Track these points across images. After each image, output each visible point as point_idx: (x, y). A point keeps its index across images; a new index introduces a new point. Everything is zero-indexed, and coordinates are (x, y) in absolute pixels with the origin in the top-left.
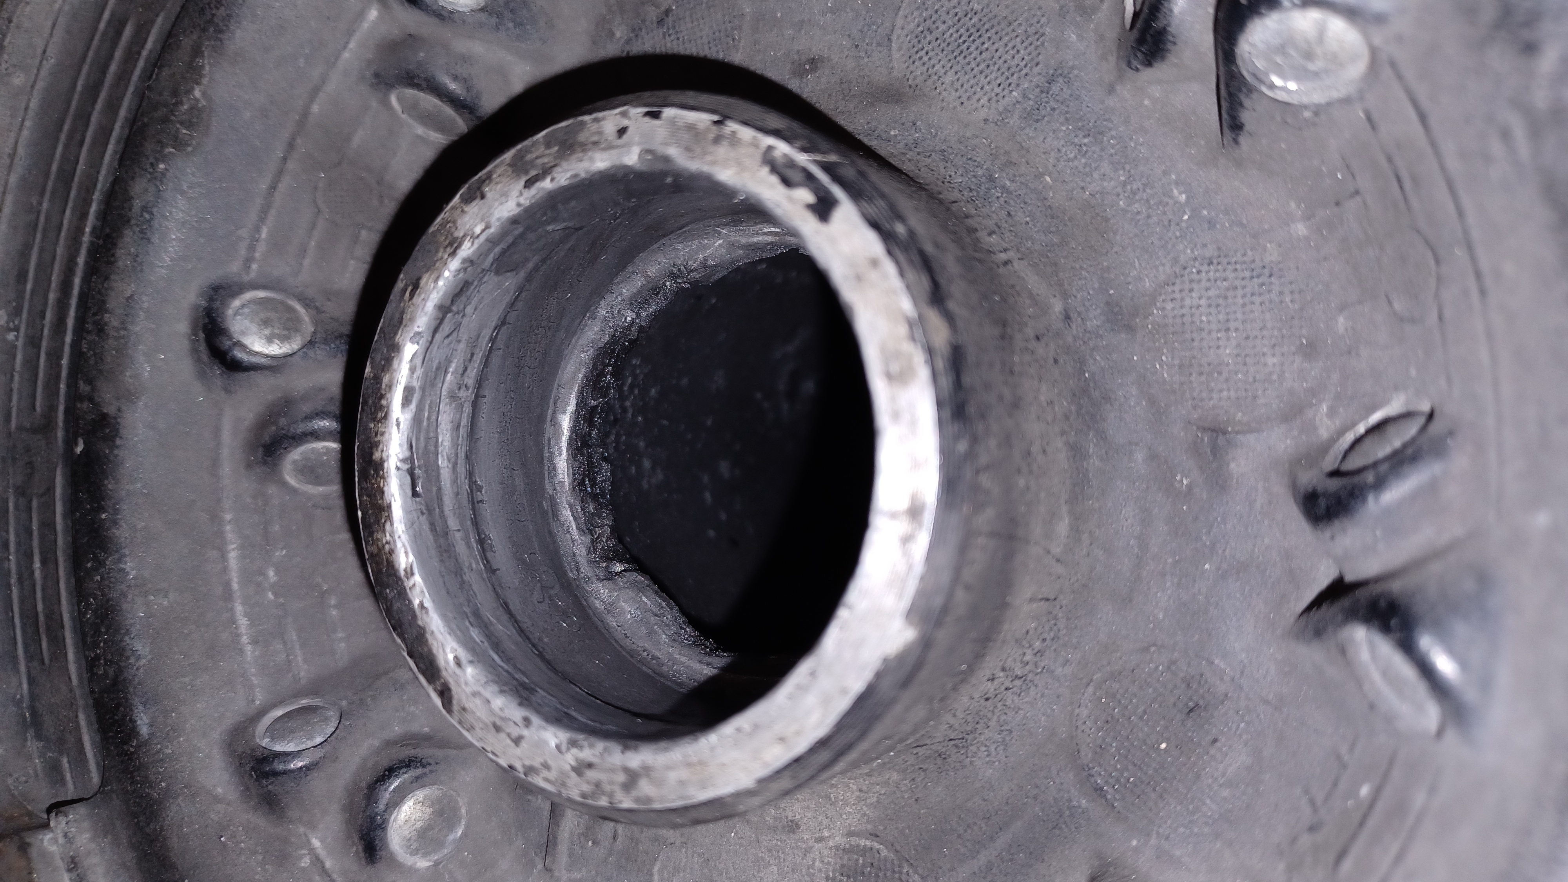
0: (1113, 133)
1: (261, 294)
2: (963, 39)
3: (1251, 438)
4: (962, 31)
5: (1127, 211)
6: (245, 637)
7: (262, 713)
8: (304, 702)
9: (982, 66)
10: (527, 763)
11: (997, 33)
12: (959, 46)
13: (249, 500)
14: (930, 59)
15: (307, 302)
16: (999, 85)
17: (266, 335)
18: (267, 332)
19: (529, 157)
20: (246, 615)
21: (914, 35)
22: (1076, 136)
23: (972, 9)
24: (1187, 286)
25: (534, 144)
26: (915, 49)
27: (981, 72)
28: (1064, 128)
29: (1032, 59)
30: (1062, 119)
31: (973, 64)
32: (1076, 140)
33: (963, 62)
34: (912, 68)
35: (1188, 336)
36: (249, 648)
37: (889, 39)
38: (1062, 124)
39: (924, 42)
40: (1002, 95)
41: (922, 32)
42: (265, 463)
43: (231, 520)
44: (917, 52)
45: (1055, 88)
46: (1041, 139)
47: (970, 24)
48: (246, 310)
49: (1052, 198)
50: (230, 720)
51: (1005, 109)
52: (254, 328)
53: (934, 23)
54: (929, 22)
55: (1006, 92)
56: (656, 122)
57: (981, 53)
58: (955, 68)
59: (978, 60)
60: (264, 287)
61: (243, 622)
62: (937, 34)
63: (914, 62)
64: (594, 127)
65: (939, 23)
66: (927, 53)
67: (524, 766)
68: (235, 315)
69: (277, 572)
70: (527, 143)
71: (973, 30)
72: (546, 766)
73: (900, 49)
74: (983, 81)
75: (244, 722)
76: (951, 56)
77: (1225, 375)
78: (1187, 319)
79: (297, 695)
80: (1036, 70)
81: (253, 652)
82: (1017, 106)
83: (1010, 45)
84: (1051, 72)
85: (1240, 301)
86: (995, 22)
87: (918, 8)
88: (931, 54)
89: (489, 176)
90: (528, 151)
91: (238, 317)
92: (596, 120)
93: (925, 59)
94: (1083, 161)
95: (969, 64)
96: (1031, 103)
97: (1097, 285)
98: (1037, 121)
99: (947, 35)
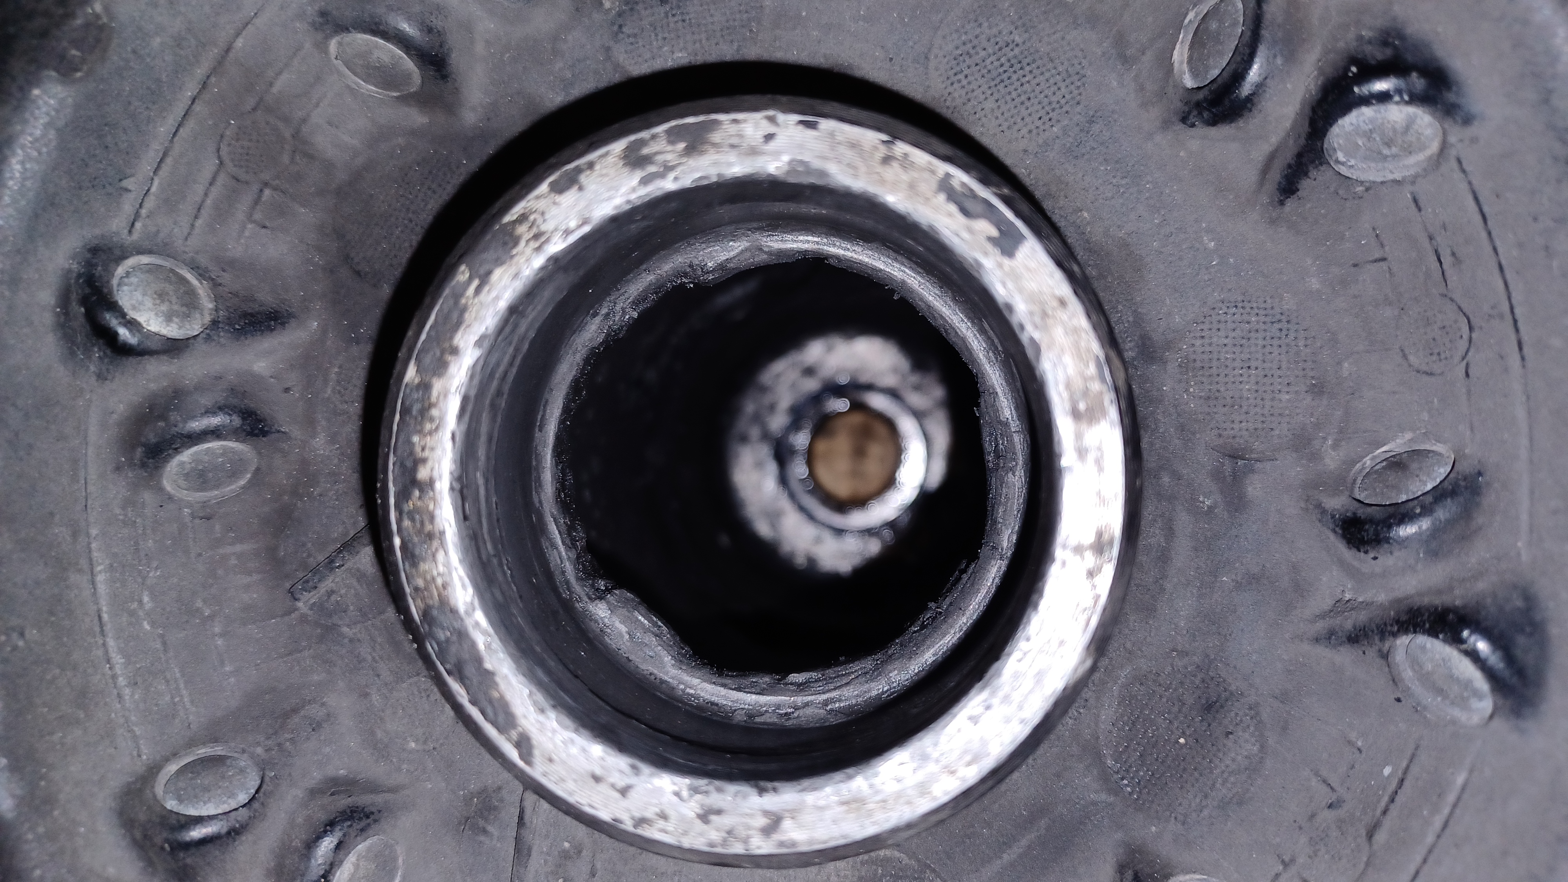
0: (1149, 178)
1: (145, 259)
2: (1004, 68)
3: (1268, 465)
4: (1003, 60)
5: (1161, 252)
6: (121, 679)
7: (154, 770)
8: (203, 751)
9: (1023, 98)
10: (637, 815)
11: (1038, 68)
12: (1000, 75)
13: (118, 511)
14: (969, 83)
15: (202, 273)
16: (1040, 118)
17: (163, 312)
18: (164, 307)
19: (645, 151)
20: (121, 651)
21: (952, 57)
22: (1114, 177)
23: (1013, 42)
24: (1215, 326)
25: (654, 137)
26: (953, 71)
27: (1022, 103)
28: (1102, 168)
29: (1073, 98)
30: (1101, 159)
31: (1014, 94)
32: (1114, 181)
33: (1003, 91)
34: (950, 89)
35: (1214, 371)
36: (127, 691)
37: (926, 58)
38: (1101, 164)
39: (963, 66)
40: (1042, 128)
41: (961, 55)
42: (143, 465)
43: (97, 535)
44: (955, 74)
45: (1096, 128)
46: (1080, 175)
47: (1011, 54)
48: (134, 280)
49: (1089, 232)
50: (115, 783)
51: (1045, 142)
52: (148, 303)
53: (974, 48)
54: (969, 46)
55: (1047, 126)
56: (811, 133)
57: (1022, 85)
58: (996, 96)
59: (1019, 91)
60: (150, 252)
61: (118, 660)
62: (977, 59)
63: (952, 84)
64: (733, 129)
65: (979, 49)
66: (966, 77)
67: (633, 818)
68: (119, 285)
69: (153, 597)
70: (644, 135)
71: (1013, 61)
72: (664, 816)
73: (937, 69)
74: (1024, 113)
75: (134, 783)
76: (993, 84)
77: (1245, 408)
78: (1215, 356)
79: (191, 744)
80: (1079, 109)
81: (132, 695)
82: (1057, 141)
83: (1052, 81)
84: (1091, 113)
85: (1261, 342)
86: (1036, 56)
87: (957, 31)
88: (970, 78)
89: (591, 165)
90: (642, 143)
91: (125, 288)
92: (735, 121)
93: (964, 82)
94: (1121, 201)
95: (1010, 93)
96: (1071, 140)
97: (1131, 319)
98: (1076, 157)
99: (988, 62)
